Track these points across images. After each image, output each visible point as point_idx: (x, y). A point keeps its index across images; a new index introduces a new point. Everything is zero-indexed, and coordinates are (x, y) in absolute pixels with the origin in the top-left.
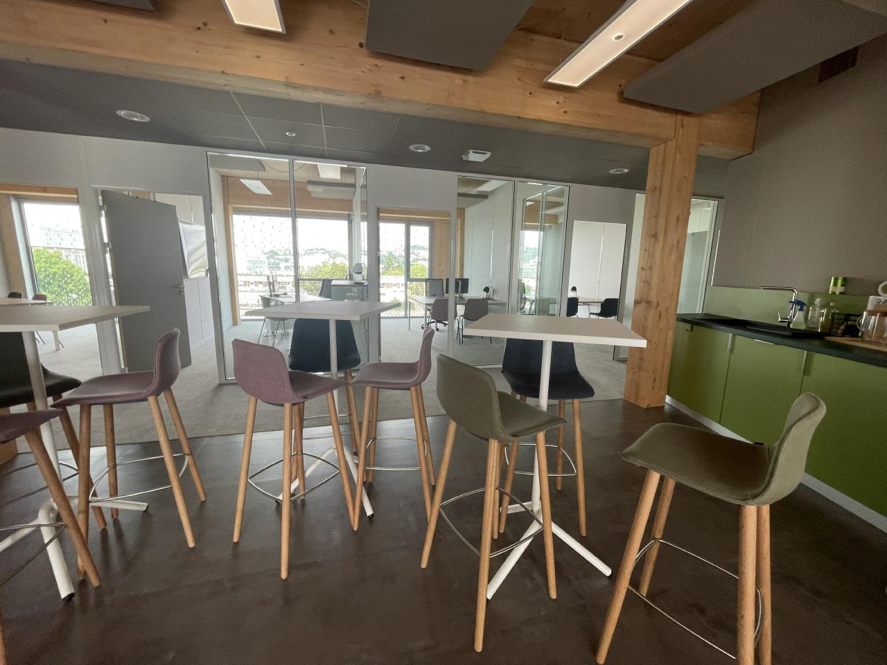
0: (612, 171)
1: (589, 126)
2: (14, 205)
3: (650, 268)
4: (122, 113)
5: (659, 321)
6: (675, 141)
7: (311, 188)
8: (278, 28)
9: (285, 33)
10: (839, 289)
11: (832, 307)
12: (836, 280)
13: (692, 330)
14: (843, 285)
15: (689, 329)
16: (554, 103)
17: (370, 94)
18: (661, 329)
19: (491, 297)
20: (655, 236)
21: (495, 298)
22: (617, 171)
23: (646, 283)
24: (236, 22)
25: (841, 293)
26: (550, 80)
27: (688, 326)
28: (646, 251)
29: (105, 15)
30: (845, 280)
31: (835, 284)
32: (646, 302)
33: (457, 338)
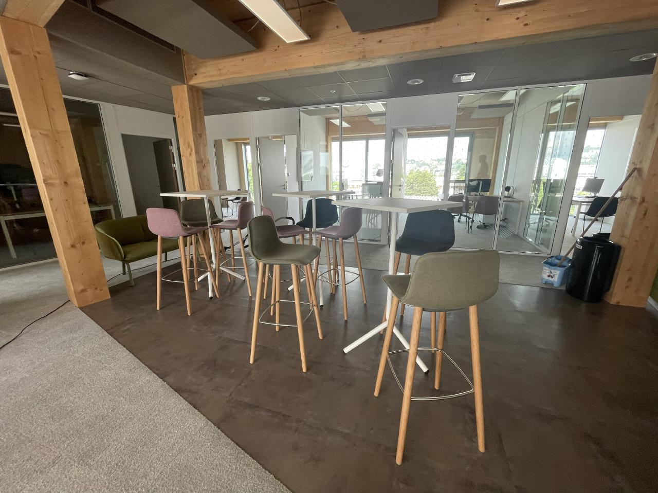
0: (633, 59)
1: (554, 30)
2: (243, 147)
3: (641, 162)
4: (259, 98)
7: (371, 119)
8: (305, 38)
9: (310, 39)
16: (514, 20)
17: (359, 59)
19: (512, 196)
21: (514, 196)
22: (641, 58)
23: (634, 179)
24: (288, 42)
26: (499, 5)
29: (241, 58)
32: (631, 199)
33: (467, 228)
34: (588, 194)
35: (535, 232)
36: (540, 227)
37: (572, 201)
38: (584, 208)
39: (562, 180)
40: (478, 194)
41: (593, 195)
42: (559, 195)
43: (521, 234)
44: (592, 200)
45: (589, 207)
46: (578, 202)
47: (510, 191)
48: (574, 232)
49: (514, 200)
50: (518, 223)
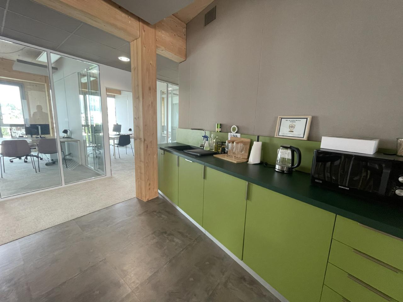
3: (138, 118)
5: (147, 149)
6: (140, 39)
10: (219, 130)
11: (217, 139)
12: (218, 124)
13: (164, 154)
14: (220, 128)
15: (163, 153)
18: (149, 154)
19: (70, 137)
20: (138, 98)
23: (138, 127)
25: (220, 132)
27: (162, 151)
28: (135, 107)
30: (221, 125)
31: (218, 128)
32: (139, 139)
33: (34, 167)
34: (115, 133)
35: (93, 159)
36: (95, 156)
37: (109, 138)
38: (116, 142)
39: (100, 125)
40: (39, 136)
41: (118, 133)
42: (101, 134)
43: (84, 164)
44: (118, 136)
45: (118, 140)
46: (112, 138)
47: (68, 133)
48: (115, 156)
49: (72, 140)
50: (80, 156)
